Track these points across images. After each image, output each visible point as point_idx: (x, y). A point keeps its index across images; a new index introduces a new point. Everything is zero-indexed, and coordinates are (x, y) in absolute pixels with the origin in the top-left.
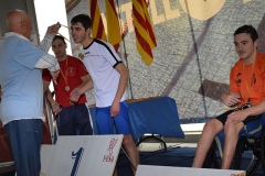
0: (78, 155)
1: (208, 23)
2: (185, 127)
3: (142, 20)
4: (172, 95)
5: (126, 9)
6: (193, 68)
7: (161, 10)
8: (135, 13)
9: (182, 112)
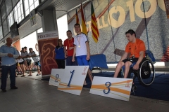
0: (73, 72)
1: (118, 29)
2: (109, 65)
3: (94, 27)
4: (104, 54)
5: (89, 23)
6: (112, 44)
7: (101, 24)
8: (92, 24)
9: (108, 60)
